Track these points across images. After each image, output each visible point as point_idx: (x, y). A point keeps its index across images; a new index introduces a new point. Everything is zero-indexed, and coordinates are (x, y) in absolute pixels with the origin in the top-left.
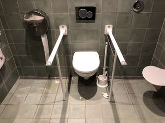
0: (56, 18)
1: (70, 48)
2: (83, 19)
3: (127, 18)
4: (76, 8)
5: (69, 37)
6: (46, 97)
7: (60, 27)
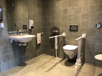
0: (62, 30)
1: (66, 43)
2: (73, 30)
3: (93, 31)
4: (70, 26)
5: (66, 38)
6: (50, 61)
7: (63, 33)
